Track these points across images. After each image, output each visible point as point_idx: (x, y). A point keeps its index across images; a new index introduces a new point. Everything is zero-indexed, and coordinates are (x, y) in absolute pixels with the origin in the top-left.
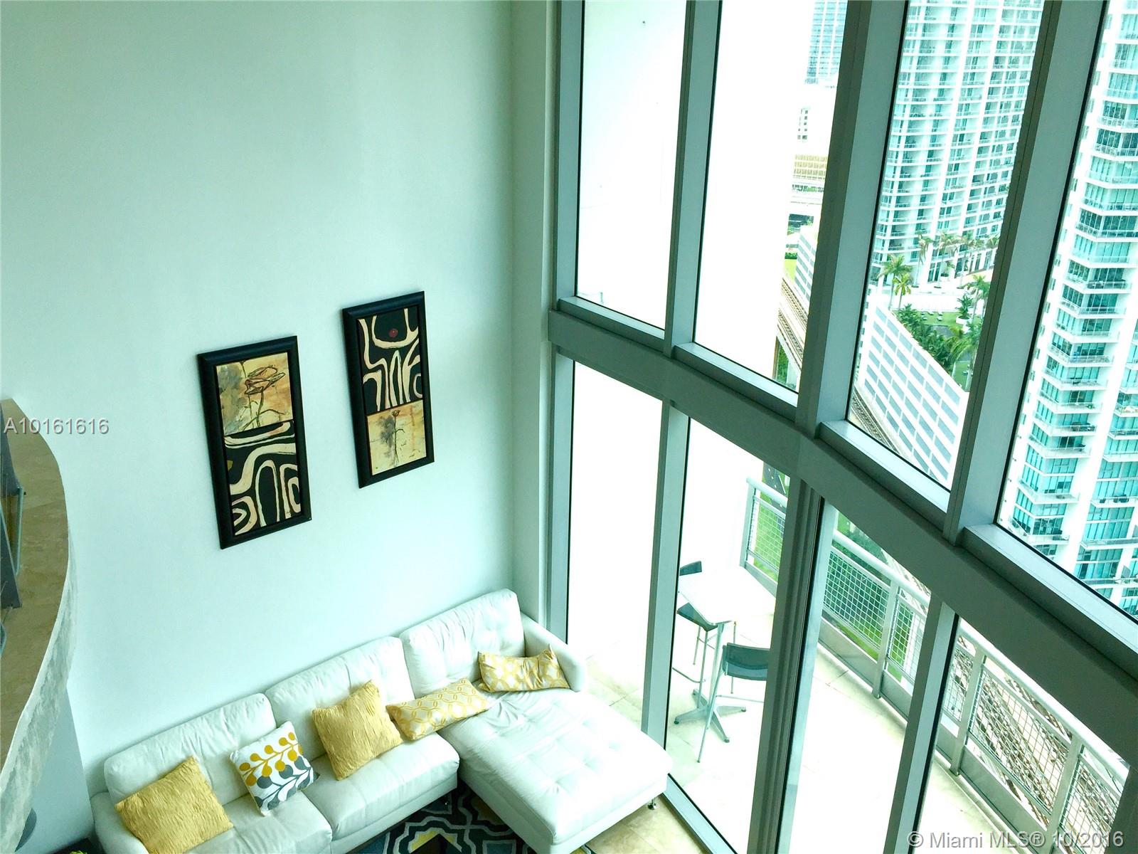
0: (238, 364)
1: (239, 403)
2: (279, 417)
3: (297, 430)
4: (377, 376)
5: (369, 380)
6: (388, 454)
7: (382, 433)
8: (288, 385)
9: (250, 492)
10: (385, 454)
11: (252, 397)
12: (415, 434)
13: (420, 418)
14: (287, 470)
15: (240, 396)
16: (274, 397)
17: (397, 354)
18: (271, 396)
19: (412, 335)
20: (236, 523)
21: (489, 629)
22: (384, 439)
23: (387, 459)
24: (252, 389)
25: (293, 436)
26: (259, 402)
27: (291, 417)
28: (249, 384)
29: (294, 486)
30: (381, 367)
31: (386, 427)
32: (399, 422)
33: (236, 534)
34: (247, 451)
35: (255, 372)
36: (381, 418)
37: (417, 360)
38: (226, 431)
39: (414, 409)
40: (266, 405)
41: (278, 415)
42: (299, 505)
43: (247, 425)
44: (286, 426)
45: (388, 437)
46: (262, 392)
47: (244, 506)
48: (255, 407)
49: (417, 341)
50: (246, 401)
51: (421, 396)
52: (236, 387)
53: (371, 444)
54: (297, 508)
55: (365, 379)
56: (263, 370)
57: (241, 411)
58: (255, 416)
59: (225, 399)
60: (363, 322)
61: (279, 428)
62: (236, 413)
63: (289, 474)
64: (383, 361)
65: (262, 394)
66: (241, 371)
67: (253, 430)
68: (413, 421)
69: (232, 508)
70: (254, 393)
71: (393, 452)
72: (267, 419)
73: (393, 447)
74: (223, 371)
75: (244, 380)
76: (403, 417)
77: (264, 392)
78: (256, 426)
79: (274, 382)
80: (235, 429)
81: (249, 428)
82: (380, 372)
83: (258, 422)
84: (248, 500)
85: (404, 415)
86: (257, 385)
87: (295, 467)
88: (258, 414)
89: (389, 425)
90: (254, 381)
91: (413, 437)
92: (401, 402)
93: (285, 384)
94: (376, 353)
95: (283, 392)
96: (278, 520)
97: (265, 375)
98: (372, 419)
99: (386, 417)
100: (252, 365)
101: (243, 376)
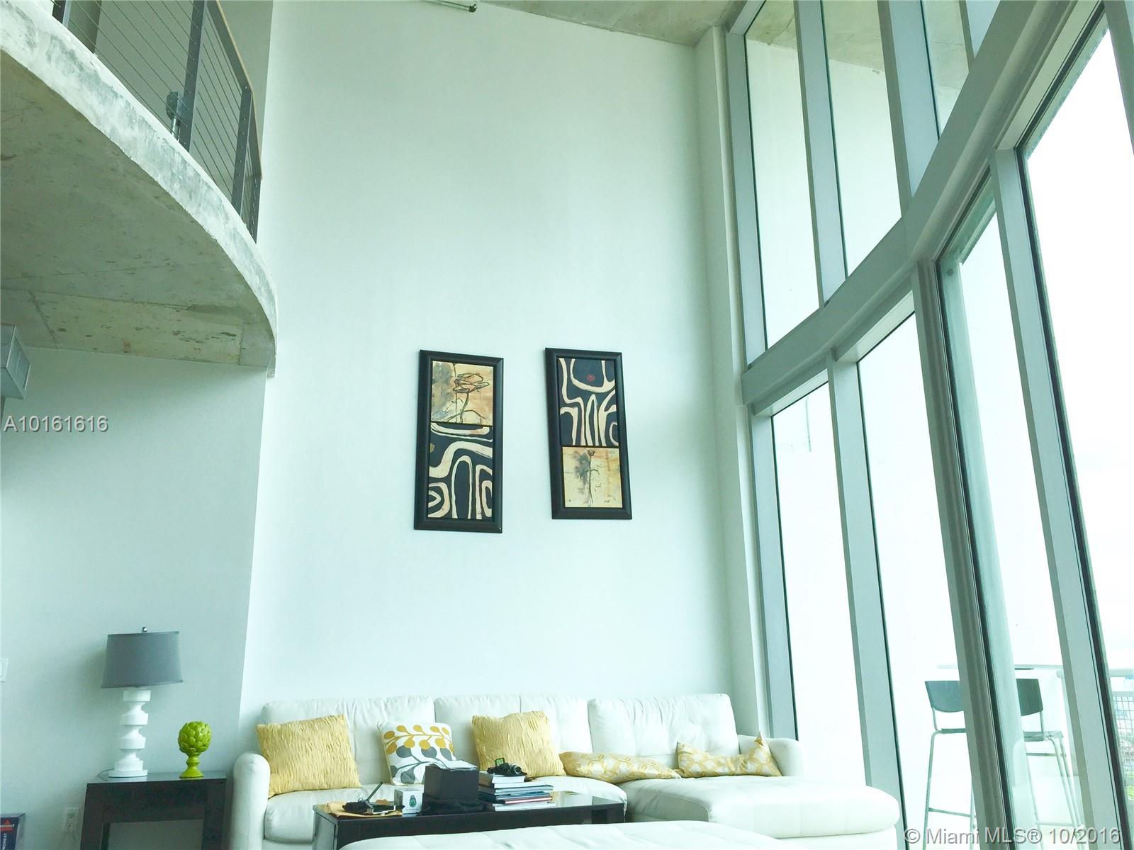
0: (451, 364)
1: (447, 396)
2: (481, 420)
3: (495, 437)
4: (574, 412)
5: (565, 412)
6: (581, 491)
7: (577, 468)
8: (491, 394)
9: (446, 480)
10: (579, 489)
11: (458, 394)
12: (611, 479)
13: (616, 465)
14: (482, 471)
15: (449, 391)
16: (477, 401)
17: (593, 397)
18: (476, 399)
19: (608, 385)
20: (431, 504)
21: (692, 722)
22: (578, 473)
23: (580, 495)
24: (460, 388)
25: (491, 441)
26: (464, 401)
27: (491, 423)
28: (457, 382)
29: (487, 488)
30: (577, 404)
31: (581, 463)
32: (595, 462)
33: (429, 516)
34: (449, 441)
35: (464, 374)
36: (576, 452)
37: (613, 409)
38: (434, 417)
39: (610, 455)
40: (470, 406)
41: (479, 418)
42: (491, 510)
43: (452, 418)
44: (486, 431)
45: (584, 472)
46: (468, 393)
47: (439, 491)
48: (460, 405)
49: (614, 392)
50: (453, 396)
51: (617, 444)
52: (447, 382)
53: (565, 474)
54: (489, 513)
55: (563, 410)
56: (471, 375)
57: (448, 404)
58: (459, 412)
59: (436, 390)
60: (562, 360)
61: (479, 430)
62: (444, 404)
63: (484, 476)
64: (579, 400)
65: (468, 395)
66: (452, 370)
67: (456, 423)
68: (609, 467)
69: (429, 489)
70: (462, 391)
71: (587, 491)
72: (470, 418)
73: (587, 486)
74: (437, 365)
75: (454, 379)
76: (598, 459)
77: (470, 394)
78: (459, 421)
79: (479, 388)
80: (441, 418)
81: (453, 421)
82: (576, 409)
83: (461, 418)
84: (443, 486)
85: (599, 457)
86: (464, 386)
87: (490, 471)
88: (463, 412)
89: (584, 462)
90: (462, 382)
91: (609, 483)
92: (597, 444)
93: (488, 392)
94: (574, 392)
95: (486, 399)
96: (469, 517)
97: (471, 380)
98: (568, 452)
99: (581, 454)
100: (462, 369)
101: (453, 375)
